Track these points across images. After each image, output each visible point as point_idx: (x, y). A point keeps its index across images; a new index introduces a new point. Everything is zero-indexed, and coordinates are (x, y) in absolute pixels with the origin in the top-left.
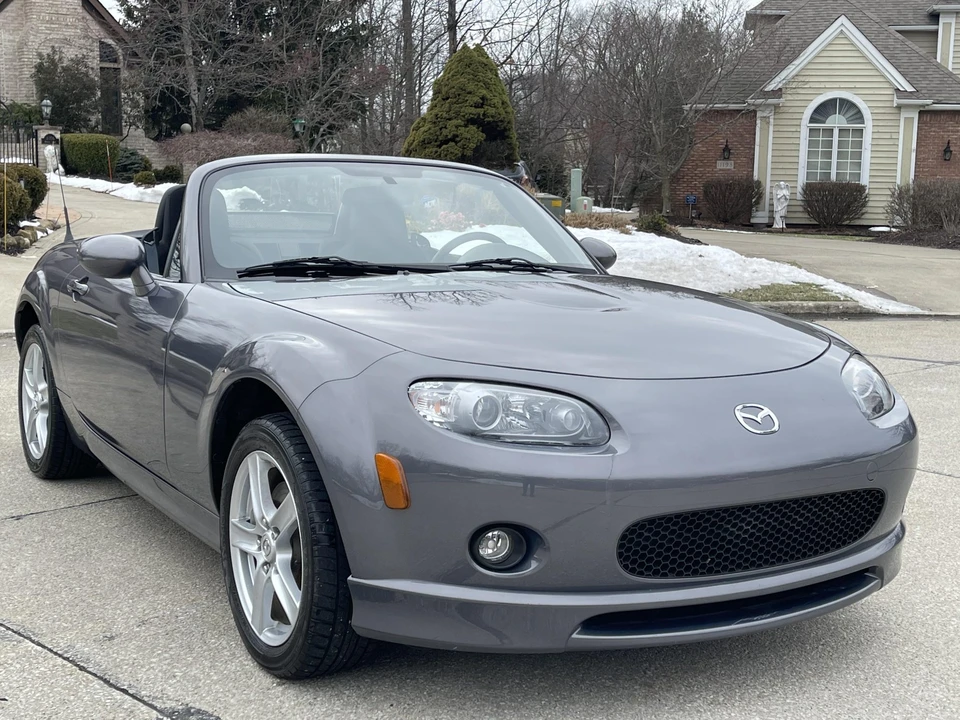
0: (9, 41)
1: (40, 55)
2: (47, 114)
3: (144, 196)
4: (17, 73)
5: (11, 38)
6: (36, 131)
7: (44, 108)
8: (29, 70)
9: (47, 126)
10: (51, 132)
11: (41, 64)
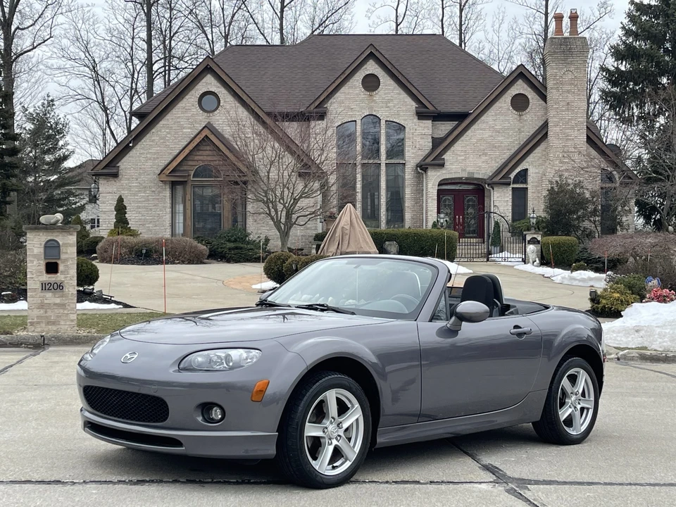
0: (536, 173)
1: (551, 182)
2: (533, 223)
3: (564, 280)
4: (540, 195)
5: (537, 171)
6: (525, 235)
7: (532, 219)
8: (545, 193)
9: (533, 231)
10: (535, 236)
11: (552, 188)
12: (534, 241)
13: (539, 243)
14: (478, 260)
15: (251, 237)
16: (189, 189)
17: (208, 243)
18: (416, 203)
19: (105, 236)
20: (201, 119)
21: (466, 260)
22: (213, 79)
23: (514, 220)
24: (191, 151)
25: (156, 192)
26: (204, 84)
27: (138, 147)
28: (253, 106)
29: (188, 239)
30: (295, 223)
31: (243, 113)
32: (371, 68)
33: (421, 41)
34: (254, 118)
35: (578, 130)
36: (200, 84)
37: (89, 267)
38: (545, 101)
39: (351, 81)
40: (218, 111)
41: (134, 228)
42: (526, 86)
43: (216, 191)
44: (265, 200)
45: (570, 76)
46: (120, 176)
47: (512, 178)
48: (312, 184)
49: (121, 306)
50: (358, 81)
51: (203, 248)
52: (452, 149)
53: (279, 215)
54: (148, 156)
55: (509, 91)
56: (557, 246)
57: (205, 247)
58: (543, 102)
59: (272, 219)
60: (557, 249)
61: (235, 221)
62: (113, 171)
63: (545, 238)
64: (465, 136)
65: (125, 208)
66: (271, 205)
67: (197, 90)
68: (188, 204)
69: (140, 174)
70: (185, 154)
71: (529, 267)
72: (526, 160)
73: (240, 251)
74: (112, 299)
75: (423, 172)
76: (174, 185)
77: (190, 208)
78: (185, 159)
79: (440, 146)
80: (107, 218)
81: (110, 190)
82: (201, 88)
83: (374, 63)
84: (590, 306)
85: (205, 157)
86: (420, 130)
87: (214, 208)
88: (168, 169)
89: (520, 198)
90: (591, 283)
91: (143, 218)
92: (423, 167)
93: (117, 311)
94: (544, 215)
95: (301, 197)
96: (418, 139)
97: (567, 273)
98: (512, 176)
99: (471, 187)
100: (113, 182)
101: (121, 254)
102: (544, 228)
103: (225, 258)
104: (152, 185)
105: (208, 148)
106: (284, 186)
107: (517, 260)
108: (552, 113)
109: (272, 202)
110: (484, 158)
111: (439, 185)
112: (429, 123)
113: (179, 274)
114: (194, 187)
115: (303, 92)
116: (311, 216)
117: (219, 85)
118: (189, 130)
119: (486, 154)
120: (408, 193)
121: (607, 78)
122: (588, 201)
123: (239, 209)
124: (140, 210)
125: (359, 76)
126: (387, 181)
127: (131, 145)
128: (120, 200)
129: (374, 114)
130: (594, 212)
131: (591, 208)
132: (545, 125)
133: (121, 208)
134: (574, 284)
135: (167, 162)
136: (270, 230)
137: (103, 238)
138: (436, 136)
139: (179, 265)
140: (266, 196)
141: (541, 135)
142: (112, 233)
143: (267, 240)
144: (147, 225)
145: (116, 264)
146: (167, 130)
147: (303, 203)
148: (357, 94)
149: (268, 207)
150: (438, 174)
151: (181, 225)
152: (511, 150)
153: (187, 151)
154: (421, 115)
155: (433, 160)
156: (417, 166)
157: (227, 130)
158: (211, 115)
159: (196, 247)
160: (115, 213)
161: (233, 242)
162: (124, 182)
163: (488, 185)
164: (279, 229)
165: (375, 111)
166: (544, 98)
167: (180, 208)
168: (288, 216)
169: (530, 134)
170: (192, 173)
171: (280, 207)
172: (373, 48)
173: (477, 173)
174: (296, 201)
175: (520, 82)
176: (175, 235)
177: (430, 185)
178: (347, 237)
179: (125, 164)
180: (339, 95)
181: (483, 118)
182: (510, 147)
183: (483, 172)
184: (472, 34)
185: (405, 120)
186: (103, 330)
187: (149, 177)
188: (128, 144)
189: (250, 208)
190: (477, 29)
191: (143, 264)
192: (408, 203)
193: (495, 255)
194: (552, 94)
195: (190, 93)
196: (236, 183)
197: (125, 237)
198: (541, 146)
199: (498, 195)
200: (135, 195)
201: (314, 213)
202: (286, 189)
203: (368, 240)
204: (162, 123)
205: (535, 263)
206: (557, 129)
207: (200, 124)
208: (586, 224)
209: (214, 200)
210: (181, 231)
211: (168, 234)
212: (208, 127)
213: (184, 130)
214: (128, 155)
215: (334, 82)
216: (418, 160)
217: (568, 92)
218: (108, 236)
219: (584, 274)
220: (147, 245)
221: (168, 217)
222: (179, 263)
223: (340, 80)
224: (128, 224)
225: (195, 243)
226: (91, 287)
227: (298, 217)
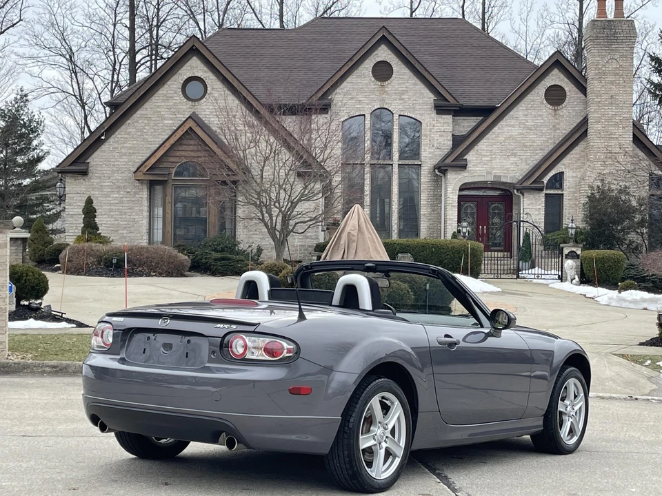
0: (573, 177)
1: (591, 187)
2: (572, 235)
3: (612, 301)
4: (577, 203)
5: (574, 175)
6: (562, 248)
7: (570, 230)
8: (584, 200)
9: (571, 244)
10: (574, 249)
11: (592, 194)
12: (572, 255)
13: (578, 258)
14: (507, 276)
15: (241, 247)
16: (169, 190)
17: (189, 253)
18: (433, 211)
19: (71, 244)
20: (186, 109)
21: (492, 276)
22: (199, 62)
23: (547, 231)
24: (173, 145)
25: (132, 193)
26: (189, 68)
27: (111, 140)
28: (245, 93)
29: (167, 247)
30: (292, 231)
31: (233, 102)
32: (383, 53)
33: (441, 26)
34: (246, 107)
35: (623, 127)
36: (184, 68)
37: (36, 276)
38: (585, 94)
39: (360, 69)
40: (204, 99)
41: (105, 235)
42: (562, 76)
43: (201, 193)
44: (258, 203)
45: (615, 65)
46: (90, 174)
47: (545, 182)
48: (312, 185)
49: (74, 326)
50: (367, 69)
51: (184, 258)
52: (476, 148)
53: (274, 221)
54: (123, 151)
55: (542, 82)
56: (601, 260)
57: (187, 257)
58: (582, 95)
59: (266, 225)
60: (600, 265)
61: (222, 227)
62: (82, 167)
63: (586, 252)
64: (491, 133)
65: (95, 211)
66: (264, 209)
67: (181, 74)
68: (169, 206)
69: (113, 172)
70: (166, 149)
71: (566, 286)
72: (562, 162)
73: (227, 262)
74: (64, 316)
75: (441, 175)
76: (152, 185)
77: (170, 212)
78: (165, 155)
79: (461, 145)
80: (74, 222)
81: (78, 190)
82: (186, 72)
83: (386, 48)
84: (658, 332)
85: (188, 152)
86: (438, 127)
87: (199, 212)
88: (146, 167)
89: (554, 206)
90: (645, 305)
91: (116, 222)
92: (441, 169)
93: (67, 332)
94: (582, 225)
95: (300, 200)
96: (436, 137)
97: (614, 293)
98: (545, 180)
99: (496, 193)
100: (82, 180)
101: (87, 263)
102: (582, 241)
103: (210, 270)
104: (127, 184)
105: (192, 142)
106: (280, 187)
107: (552, 277)
108: (592, 108)
109: (266, 206)
110: (512, 159)
111: (461, 190)
112: (449, 118)
113: (153, 288)
114: (176, 187)
115: (305, 82)
116: (311, 223)
117: (206, 69)
118: (171, 122)
119: (515, 155)
120: (424, 199)
121: (656, 69)
122: (635, 210)
123: (228, 213)
124: (112, 213)
125: (369, 64)
126: (400, 185)
127: (103, 138)
128: (89, 202)
129: (386, 107)
130: (642, 223)
131: (638, 217)
132: (585, 121)
133: (89, 211)
134: (623, 306)
135: (145, 158)
136: (264, 238)
137: (68, 245)
138: (457, 133)
139: (155, 278)
140: (259, 199)
141: (580, 133)
142: (79, 239)
143: (260, 250)
144: (120, 232)
145: (81, 275)
146: (146, 121)
147: (302, 207)
148: (366, 84)
149: (262, 212)
150: (460, 177)
151: (160, 231)
152: (544, 150)
153: (168, 145)
154: (440, 109)
155: (455, 160)
156: (435, 168)
157: (214, 122)
158: (197, 103)
159: (176, 256)
160: (83, 216)
161: (220, 252)
162: (95, 181)
163: (518, 190)
164: (273, 237)
165: (387, 104)
166: (583, 90)
167: (159, 211)
168: (285, 222)
169: (567, 132)
170: (174, 171)
171: (275, 211)
172: (385, 30)
173: (504, 176)
174: (294, 205)
175: (556, 71)
176: (153, 243)
177: (450, 190)
178: (355, 244)
179: (96, 160)
180: (346, 86)
181: (511, 113)
182: (542, 147)
183: (512, 175)
184: (496, 24)
185: (422, 115)
186: (41, 356)
187: (123, 175)
188: (100, 137)
189: (240, 212)
190: (502, 18)
191: (113, 276)
192: (424, 211)
193: (527, 272)
194: (593, 86)
195: (173, 79)
196: (224, 183)
197: (93, 244)
198: (579, 146)
199: (529, 202)
200: (107, 196)
201: (314, 219)
202: (282, 191)
203: (379, 249)
204: (139, 112)
205: (574, 281)
206: (599, 126)
207: (184, 114)
208: (632, 236)
209: (199, 202)
210: (160, 239)
211: (144, 242)
212: (193, 117)
213: (165, 122)
214: (99, 150)
215: (340, 70)
216: (435, 161)
217: (612, 83)
218: (75, 243)
219: (636, 295)
220: (118, 254)
221: (145, 222)
222: (155, 275)
223: (346, 68)
224: (98, 229)
225: (175, 252)
226: (39, 301)
227: (296, 224)
